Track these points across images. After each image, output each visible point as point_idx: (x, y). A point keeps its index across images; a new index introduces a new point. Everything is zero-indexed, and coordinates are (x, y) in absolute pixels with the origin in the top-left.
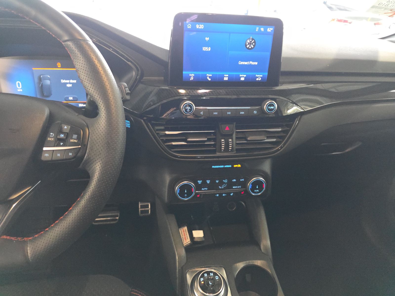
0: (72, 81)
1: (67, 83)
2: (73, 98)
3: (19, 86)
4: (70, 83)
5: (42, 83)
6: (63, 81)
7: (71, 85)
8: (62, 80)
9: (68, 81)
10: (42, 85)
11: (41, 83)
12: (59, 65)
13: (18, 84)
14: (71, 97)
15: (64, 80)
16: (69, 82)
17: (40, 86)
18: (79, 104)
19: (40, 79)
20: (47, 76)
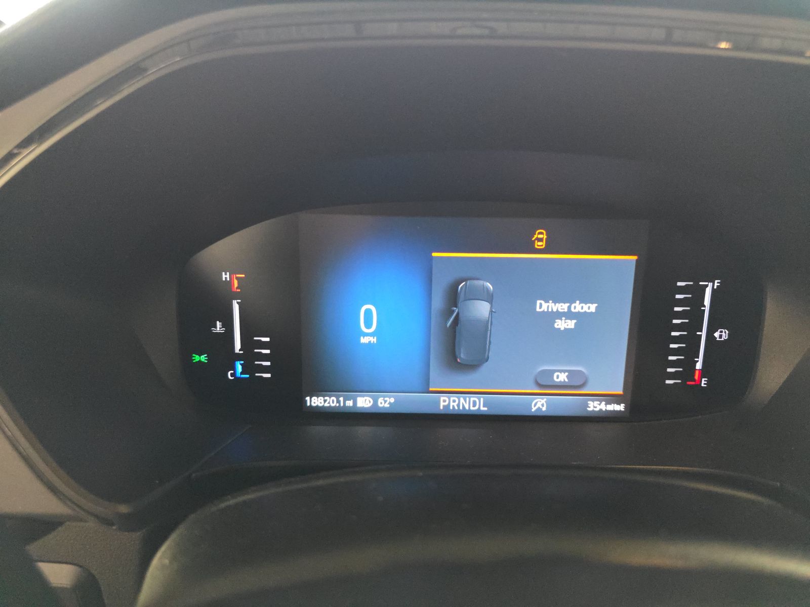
0: (578, 307)
1: (559, 315)
2: (571, 374)
3: (368, 324)
4: (569, 315)
5: (458, 314)
6: (543, 306)
7: (571, 324)
8: (542, 302)
9: (563, 307)
10: (457, 320)
11: (453, 311)
12: (540, 240)
13: (368, 313)
14: (561, 371)
15: (547, 302)
16: (566, 310)
17: (448, 325)
18: (591, 404)
19: (453, 297)
20: (481, 282)
